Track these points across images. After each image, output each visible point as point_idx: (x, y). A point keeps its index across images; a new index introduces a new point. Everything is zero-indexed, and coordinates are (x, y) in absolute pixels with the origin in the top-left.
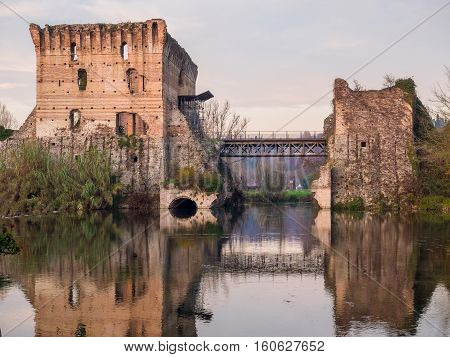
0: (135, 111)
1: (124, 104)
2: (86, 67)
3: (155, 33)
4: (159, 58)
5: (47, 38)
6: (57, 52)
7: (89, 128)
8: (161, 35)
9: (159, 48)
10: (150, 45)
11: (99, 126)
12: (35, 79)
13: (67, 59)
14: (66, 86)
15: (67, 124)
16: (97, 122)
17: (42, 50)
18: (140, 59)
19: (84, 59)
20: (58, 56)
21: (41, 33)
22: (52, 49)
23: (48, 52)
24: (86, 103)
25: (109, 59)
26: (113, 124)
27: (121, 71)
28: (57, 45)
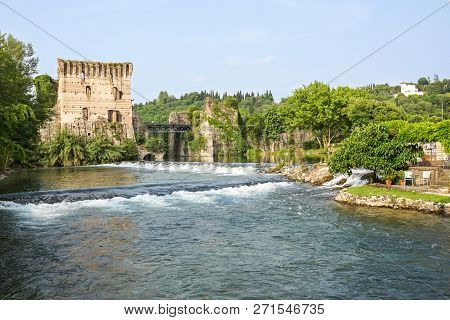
0: (117, 110)
1: (112, 106)
2: (90, 85)
3: (127, 70)
4: (129, 82)
5: (69, 68)
6: (74, 75)
7: (93, 118)
8: (130, 71)
9: (129, 77)
10: (125, 76)
11: (99, 117)
13: (80, 80)
14: (80, 95)
15: (81, 116)
16: (97, 115)
17: (65, 74)
18: (119, 82)
19: (90, 81)
20: (75, 78)
21: (65, 65)
22: (71, 73)
23: (68, 75)
24: (92, 104)
25: (103, 82)
26: (106, 117)
27: (109, 88)
28: (74, 72)
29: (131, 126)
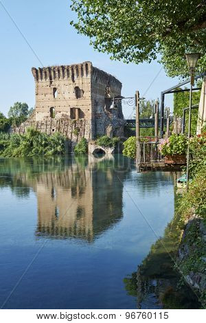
0: (78, 107)
1: (74, 103)
2: (56, 87)
3: (87, 69)
4: (90, 81)
5: (39, 74)
6: (44, 80)
7: (58, 116)
8: (90, 69)
9: (89, 76)
10: (85, 74)
11: (63, 115)
12: (35, 94)
13: (49, 83)
14: (48, 96)
15: (49, 114)
16: (62, 113)
17: (37, 80)
18: (81, 81)
19: (56, 83)
20: (45, 82)
21: (37, 71)
22: (42, 79)
23: (40, 80)
24: (57, 103)
25: (67, 82)
26: (69, 114)
27: (72, 90)
28: (44, 77)
29: (90, 122)
